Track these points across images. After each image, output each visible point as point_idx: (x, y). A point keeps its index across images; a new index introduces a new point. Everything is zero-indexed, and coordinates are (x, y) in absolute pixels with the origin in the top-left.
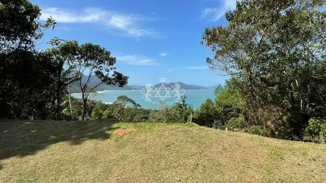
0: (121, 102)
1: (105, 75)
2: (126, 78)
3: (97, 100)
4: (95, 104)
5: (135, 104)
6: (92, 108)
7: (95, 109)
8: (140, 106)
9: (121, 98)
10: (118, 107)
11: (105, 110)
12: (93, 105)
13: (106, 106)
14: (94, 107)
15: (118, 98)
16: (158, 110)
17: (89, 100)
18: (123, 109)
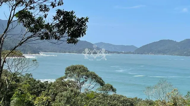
0: (73, 80)
1: (36, 17)
2: (83, 22)
3: (23, 72)
4: (18, 81)
5: (102, 84)
6: (12, 88)
7: (17, 92)
8: (114, 90)
9: (72, 70)
10: (66, 90)
11: (38, 94)
12: (14, 83)
13: (42, 86)
14: (16, 87)
15: (68, 69)
16: (154, 100)
17: (6, 71)
18: (77, 94)
